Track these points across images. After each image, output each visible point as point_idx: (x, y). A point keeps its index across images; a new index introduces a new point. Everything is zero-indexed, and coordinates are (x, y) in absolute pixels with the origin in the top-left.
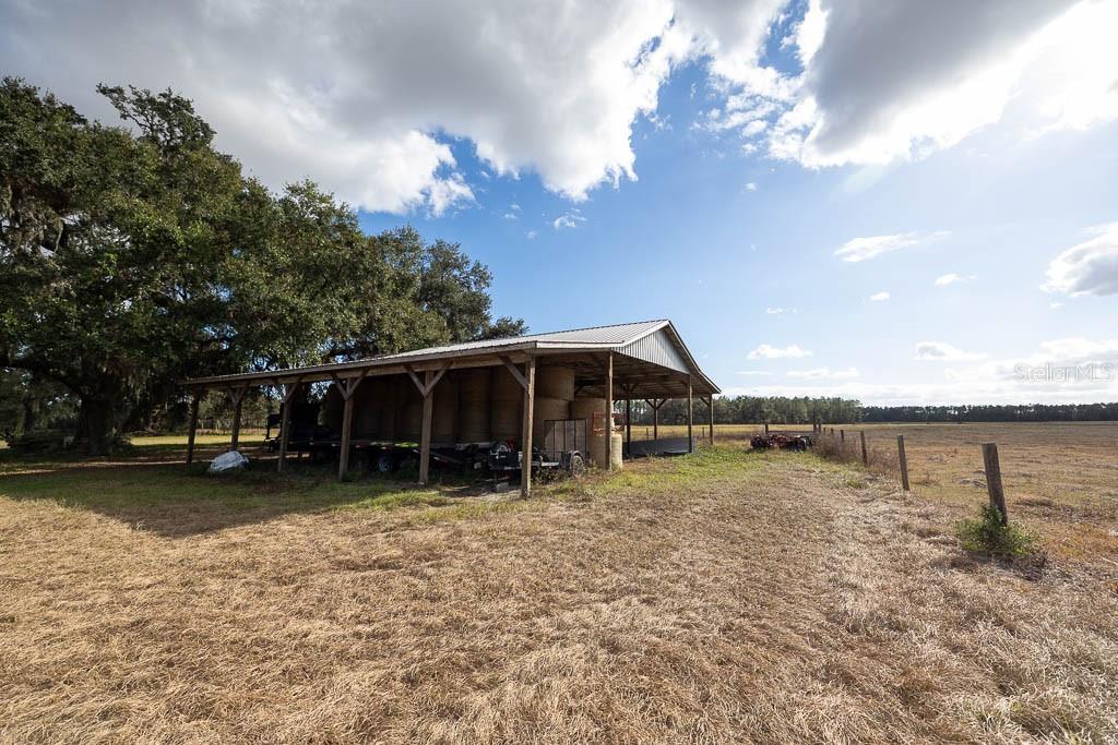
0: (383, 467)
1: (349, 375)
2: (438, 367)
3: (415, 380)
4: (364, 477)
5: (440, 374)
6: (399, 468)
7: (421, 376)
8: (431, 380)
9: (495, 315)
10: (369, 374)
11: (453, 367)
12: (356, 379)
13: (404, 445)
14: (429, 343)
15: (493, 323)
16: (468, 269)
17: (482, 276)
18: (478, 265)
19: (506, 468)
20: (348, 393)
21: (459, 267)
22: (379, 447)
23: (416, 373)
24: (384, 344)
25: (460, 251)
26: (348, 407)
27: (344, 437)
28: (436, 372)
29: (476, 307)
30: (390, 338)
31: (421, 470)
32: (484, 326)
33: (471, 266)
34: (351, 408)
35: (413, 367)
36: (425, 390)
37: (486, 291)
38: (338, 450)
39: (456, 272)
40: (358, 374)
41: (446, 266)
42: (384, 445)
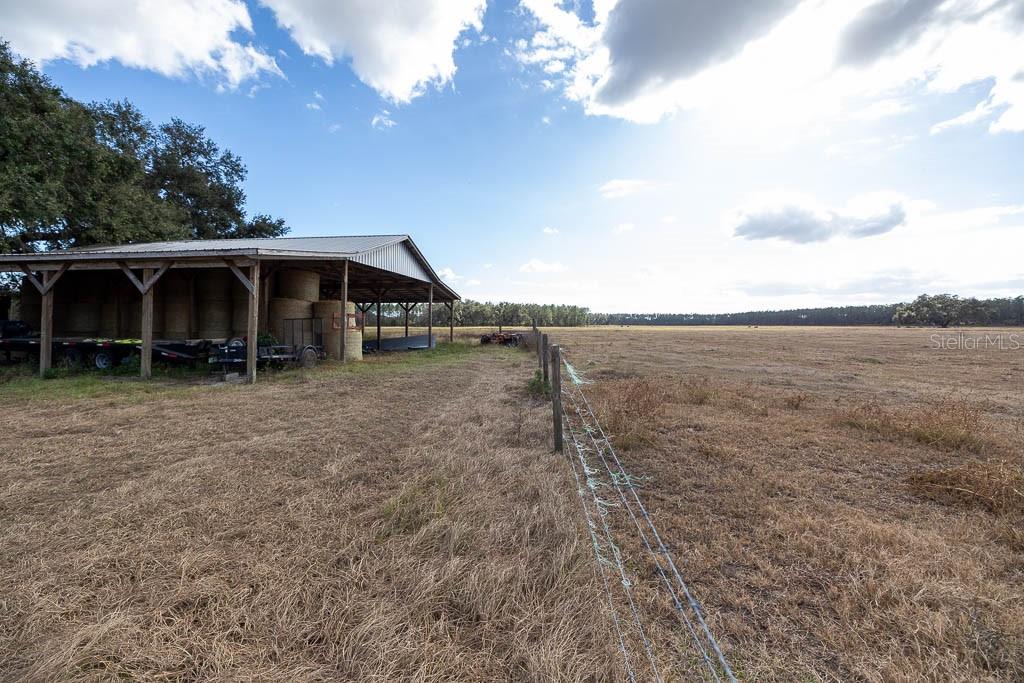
0: (100, 364)
1: (45, 269)
2: (158, 265)
3: (132, 277)
4: (74, 373)
5: (160, 273)
6: (120, 364)
7: (139, 274)
8: (149, 278)
9: (250, 213)
10: (72, 268)
11: (174, 266)
12: (56, 272)
13: (127, 341)
14: (160, 236)
15: (248, 219)
16: (217, 158)
17: (236, 170)
18: (229, 156)
19: (236, 360)
20: (45, 287)
21: (206, 154)
22: (96, 343)
23: (132, 270)
24: (101, 233)
25: (206, 136)
26: (47, 303)
27: (43, 333)
28: (156, 271)
29: (228, 202)
30: (109, 228)
31: (142, 364)
32: (239, 222)
33: (221, 154)
34: (51, 302)
35: (128, 264)
36: (144, 287)
37: (239, 185)
38: (37, 347)
39: (201, 159)
40: (58, 268)
41: (188, 151)
42: (100, 341)
